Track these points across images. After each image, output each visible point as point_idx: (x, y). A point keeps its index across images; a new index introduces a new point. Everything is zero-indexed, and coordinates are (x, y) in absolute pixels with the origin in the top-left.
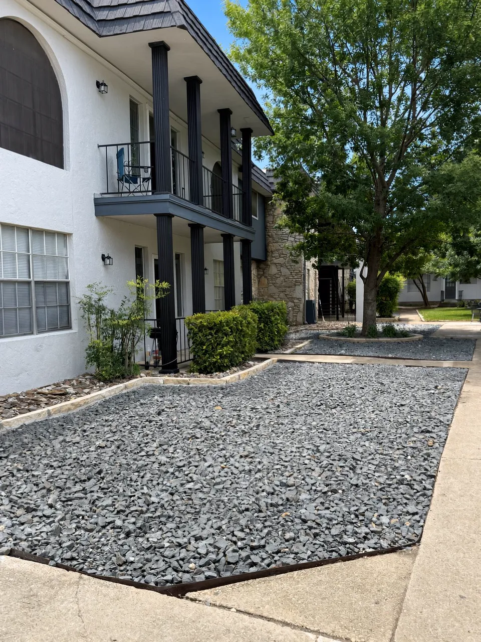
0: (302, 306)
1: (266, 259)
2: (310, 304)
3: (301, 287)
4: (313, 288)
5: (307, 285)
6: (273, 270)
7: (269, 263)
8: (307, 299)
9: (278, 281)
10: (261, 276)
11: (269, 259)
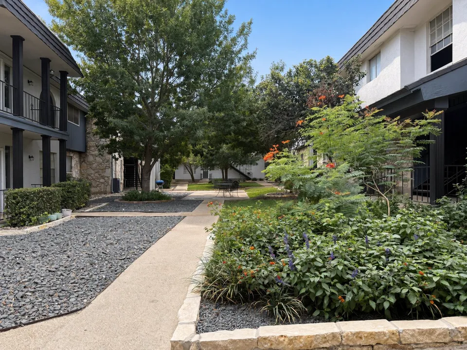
0: (110, 182)
1: (86, 151)
2: (116, 182)
3: (110, 169)
4: (119, 170)
5: (114, 168)
6: (91, 158)
7: (88, 154)
8: (114, 177)
9: (94, 166)
10: (83, 162)
11: (88, 151)
